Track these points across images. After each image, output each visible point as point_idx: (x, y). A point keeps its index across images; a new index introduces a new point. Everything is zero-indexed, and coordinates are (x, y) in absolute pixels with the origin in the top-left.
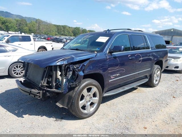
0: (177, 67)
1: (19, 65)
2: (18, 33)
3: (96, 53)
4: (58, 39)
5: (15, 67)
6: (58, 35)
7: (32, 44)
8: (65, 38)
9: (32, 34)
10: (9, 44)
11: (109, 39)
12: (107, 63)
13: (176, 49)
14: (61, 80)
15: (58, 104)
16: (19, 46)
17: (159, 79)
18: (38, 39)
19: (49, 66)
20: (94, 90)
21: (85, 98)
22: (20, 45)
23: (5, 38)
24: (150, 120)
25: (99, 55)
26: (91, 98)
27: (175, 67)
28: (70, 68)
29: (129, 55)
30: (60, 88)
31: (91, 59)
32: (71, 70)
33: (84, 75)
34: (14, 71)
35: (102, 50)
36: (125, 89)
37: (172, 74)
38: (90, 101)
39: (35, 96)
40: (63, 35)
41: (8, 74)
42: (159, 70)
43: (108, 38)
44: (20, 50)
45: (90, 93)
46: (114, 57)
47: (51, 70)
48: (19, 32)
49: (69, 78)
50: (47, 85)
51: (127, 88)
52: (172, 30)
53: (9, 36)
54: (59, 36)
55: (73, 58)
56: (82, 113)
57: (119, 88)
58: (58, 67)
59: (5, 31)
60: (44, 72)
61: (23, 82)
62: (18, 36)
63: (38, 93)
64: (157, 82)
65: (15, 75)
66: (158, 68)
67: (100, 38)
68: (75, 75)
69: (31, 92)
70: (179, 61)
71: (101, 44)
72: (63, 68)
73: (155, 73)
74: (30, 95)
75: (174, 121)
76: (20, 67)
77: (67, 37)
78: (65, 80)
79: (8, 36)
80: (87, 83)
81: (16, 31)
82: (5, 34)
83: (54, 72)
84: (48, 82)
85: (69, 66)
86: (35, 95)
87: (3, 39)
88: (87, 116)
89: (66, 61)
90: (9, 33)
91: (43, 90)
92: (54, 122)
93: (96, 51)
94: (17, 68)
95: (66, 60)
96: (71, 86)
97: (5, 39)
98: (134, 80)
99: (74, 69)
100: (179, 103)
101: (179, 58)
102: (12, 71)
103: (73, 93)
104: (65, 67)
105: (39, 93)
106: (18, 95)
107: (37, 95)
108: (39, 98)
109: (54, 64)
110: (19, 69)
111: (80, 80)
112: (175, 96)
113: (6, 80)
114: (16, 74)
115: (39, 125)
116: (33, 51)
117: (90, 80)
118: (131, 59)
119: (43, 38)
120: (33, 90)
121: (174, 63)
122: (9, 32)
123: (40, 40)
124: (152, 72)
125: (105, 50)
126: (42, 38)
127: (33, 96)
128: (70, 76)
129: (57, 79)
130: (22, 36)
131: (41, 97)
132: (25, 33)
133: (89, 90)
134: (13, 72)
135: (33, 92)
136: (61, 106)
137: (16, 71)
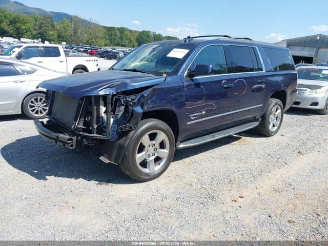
0: (316, 104)
1: (39, 98)
2: (37, 42)
3: (165, 75)
4: (110, 52)
5: (33, 100)
6: (110, 46)
7: (62, 62)
8: (123, 52)
9: (63, 43)
10: (22, 60)
11: (189, 52)
12: (184, 93)
13: (317, 72)
14: (106, 120)
15: (102, 158)
16: (40, 64)
17: (279, 123)
18: (74, 52)
19: (87, 97)
20: (162, 136)
21: (146, 149)
22: (41, 62)
23: (14, 50)
24: (251, 186)
25: (170, 79)
26: (156, 149)
27: (311, 103)
28: (121, 101)
29: (223, 80)
30: (105, 132)
31: (155, 87)
32: (123, 103)
33: (143, 113)
34: (31, 107)
35: (176, 72)
36: (215, 138)
37: (307, 115)
38: (154, 154)
39: (64, 145)
40: (120, 46)
41: (21, 113)
42: (279, 107)
43: (187, 51)
44: (40, 71)
45: (154, 142)
46: (195, 84)
47: (90, 104)
48: (40, 40)
49: (119, 116)
50: (83, 127)
51: (218, 136)
52: (318, 38)
53: (22, 46)
54: (112, 47)
55: (125, 84)
56: (141, 172)
57: (206, 136)
58: (101, 99)
59: (15, 38)
60: (79, 106)
61: (45, 123)
62: (38, 47)
63: (69, 140)
64: (275, 128)
65: (33, 114)
66: (276, 104)
67: (174, 51)
68: (129, 112)
69: (58, 137)
70: (320, 92)
71: (175, 61)
72: (109, 101)
73: (271, 113)
74: (56, 142)
75: (290, 189)
76: (41, 100)
77: (127, 50)
78: (112, 120)
79: (20, 47)
80: (148, 124)
81: (33, 38)
82: (14, 43)
83: (95, 107)
84: (85, 123)
85: (120, 97)
86: (65, 143)
87: (12, 52)
88: (149, 178)
89: (114, 89)
90: (22, 42)
91: (78, 135)
92: (96, 186)
93: (165, 73)
94: (37, 102)
95: (114, 87)
96: (122, 129)
97: (14, 52)
98: (232, 123)
99: (127, 103)
100: (306, 162)
101: (320, 87)
102: (29, 106)
103: (126, 141)
104: (112, 98)
105: (71, 139)
106: (38, 146)
107: (68, 142)
108: (71, 148)
109: (94, 94)
110: (40, 103)
111: (138, 120)
112: (302, 151)
113: (19, 121)
114: (34, 112)
115: (72, 190)
116: (63, 73)
117: (154, 120)
118: (227, 88)
119: (84, 51)
120: (61, 135)
121: (311, 96)
122: (22, 40)
123: (76, 53)
124: (265, 110)
125: (181, 71)
126: (80, 51)
127: (62, 144)
128: (120, 114)
129: (99, 117)
130: (45, 47)
131: (74, 146)
132: (50, 41)
133: (153, 137)
134: (30, 109)
135: (61, 137)
136: (107, 161)
137: (34, 106)
